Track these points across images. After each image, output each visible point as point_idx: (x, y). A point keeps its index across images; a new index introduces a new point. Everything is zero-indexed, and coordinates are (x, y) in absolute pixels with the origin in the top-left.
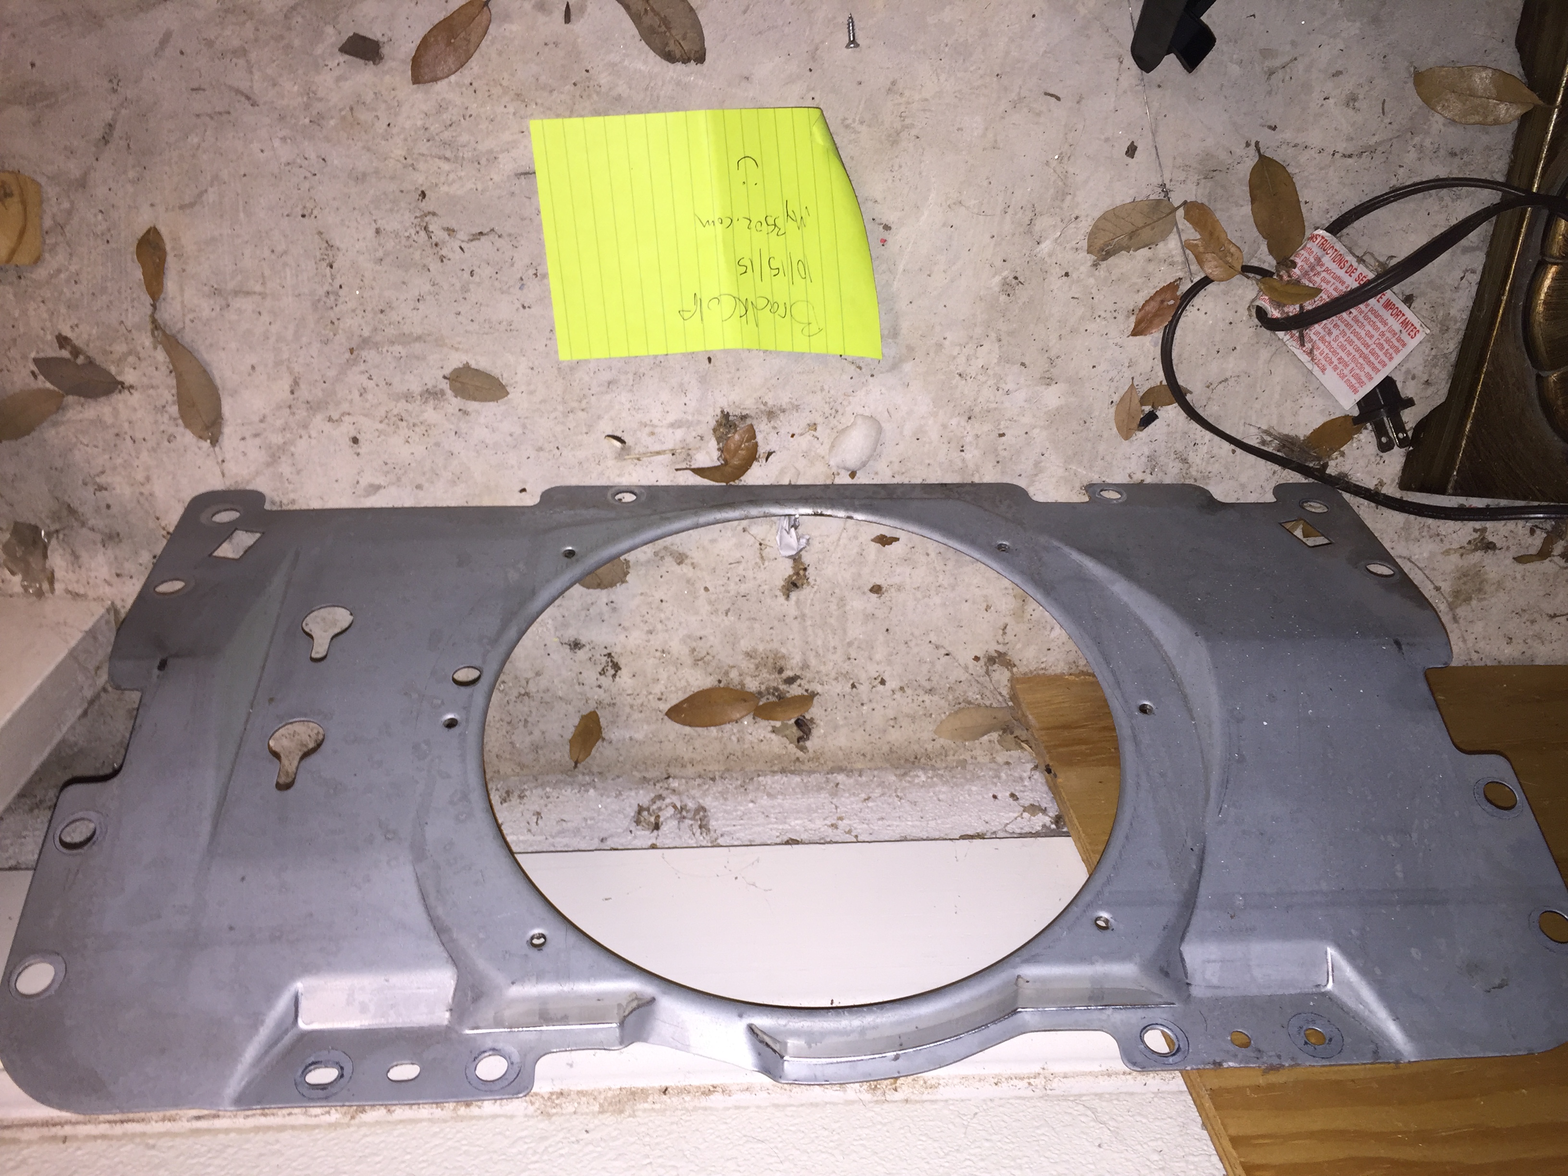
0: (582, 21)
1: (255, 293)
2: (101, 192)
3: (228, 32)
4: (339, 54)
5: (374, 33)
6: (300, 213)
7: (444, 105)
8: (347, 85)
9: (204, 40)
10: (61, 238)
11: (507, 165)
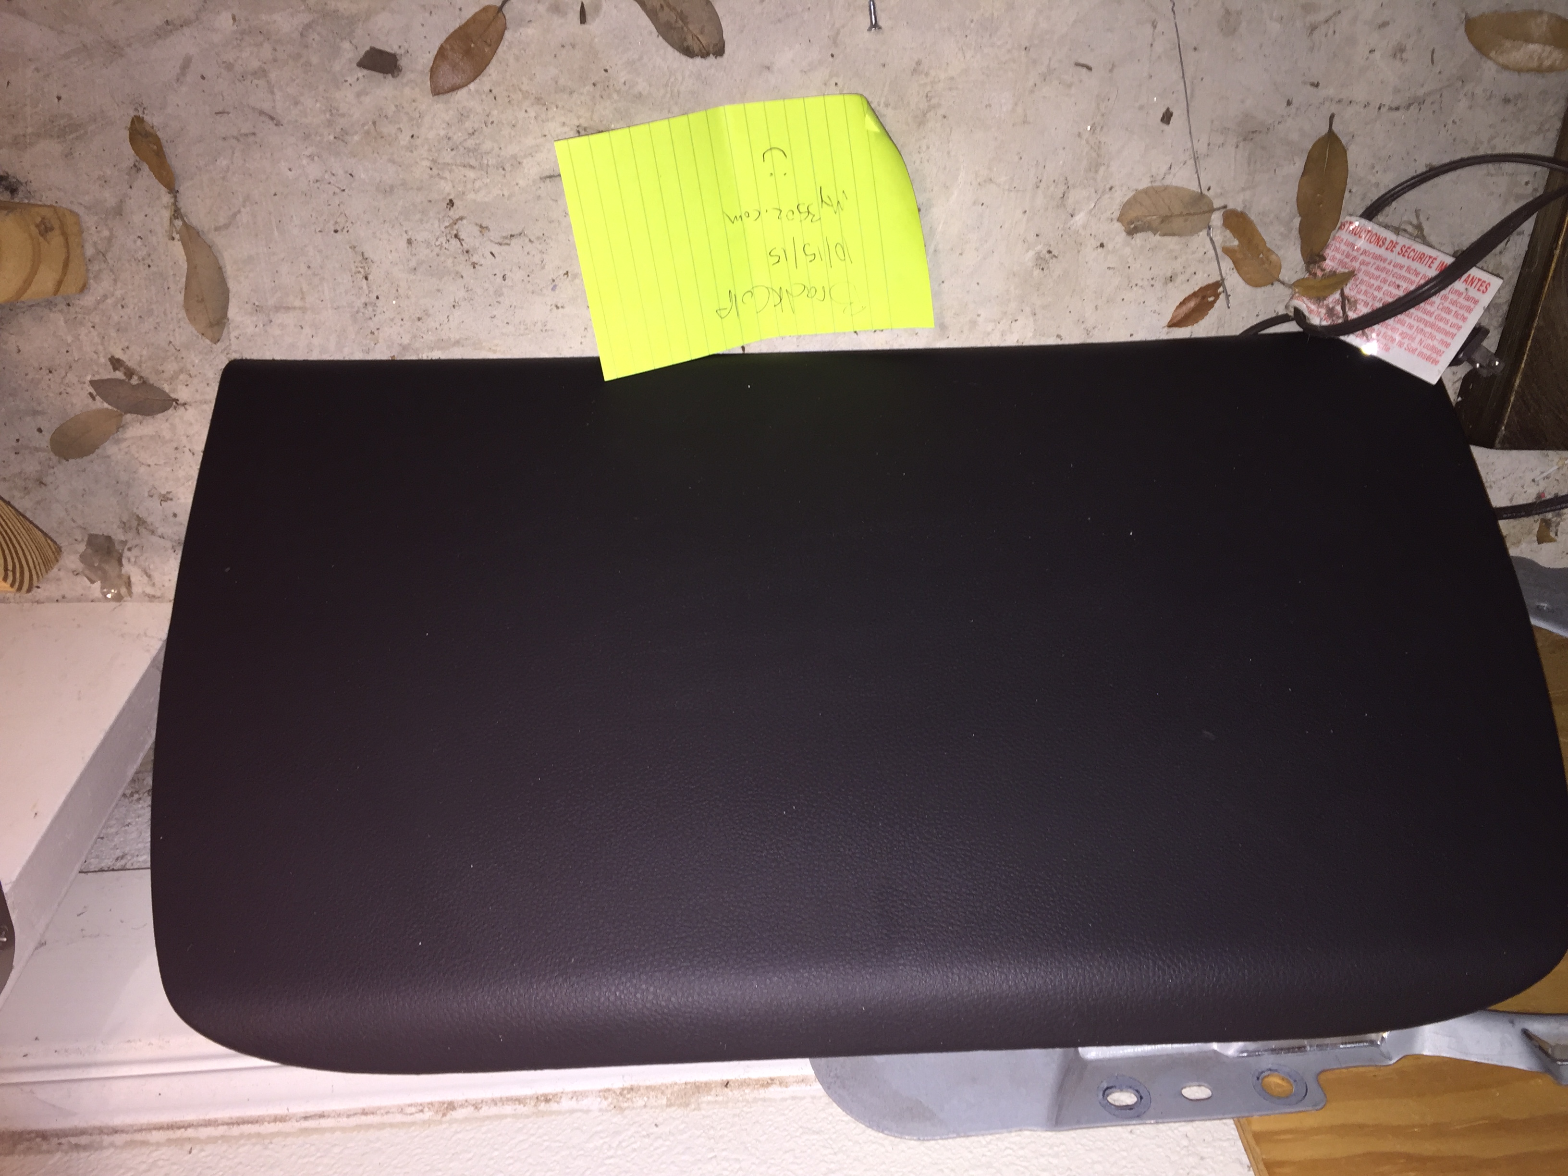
0: (597, 20)
1: (295, 308)
2: (137, 219)
3: (245, 55)
4: (358, 69)
5: (390, 45)
6: (333, 229)
7: (465, 114)
8: (367, 100)
9: (224, 62)
10: (103, 266)
11: (532, 169)
